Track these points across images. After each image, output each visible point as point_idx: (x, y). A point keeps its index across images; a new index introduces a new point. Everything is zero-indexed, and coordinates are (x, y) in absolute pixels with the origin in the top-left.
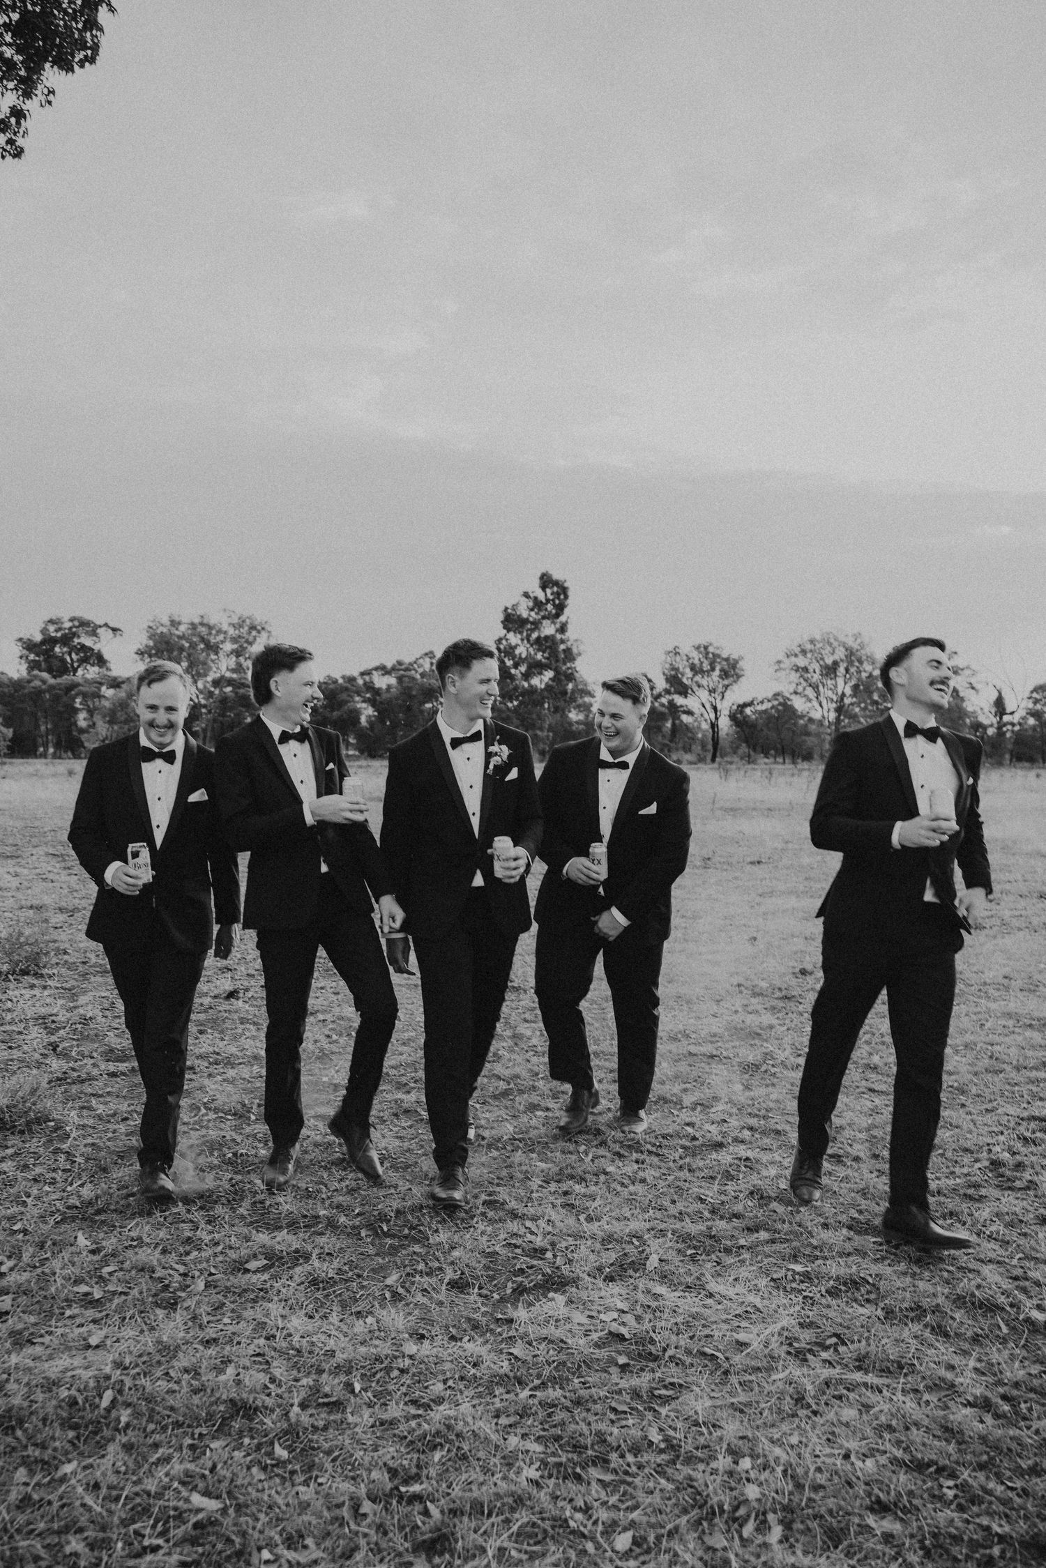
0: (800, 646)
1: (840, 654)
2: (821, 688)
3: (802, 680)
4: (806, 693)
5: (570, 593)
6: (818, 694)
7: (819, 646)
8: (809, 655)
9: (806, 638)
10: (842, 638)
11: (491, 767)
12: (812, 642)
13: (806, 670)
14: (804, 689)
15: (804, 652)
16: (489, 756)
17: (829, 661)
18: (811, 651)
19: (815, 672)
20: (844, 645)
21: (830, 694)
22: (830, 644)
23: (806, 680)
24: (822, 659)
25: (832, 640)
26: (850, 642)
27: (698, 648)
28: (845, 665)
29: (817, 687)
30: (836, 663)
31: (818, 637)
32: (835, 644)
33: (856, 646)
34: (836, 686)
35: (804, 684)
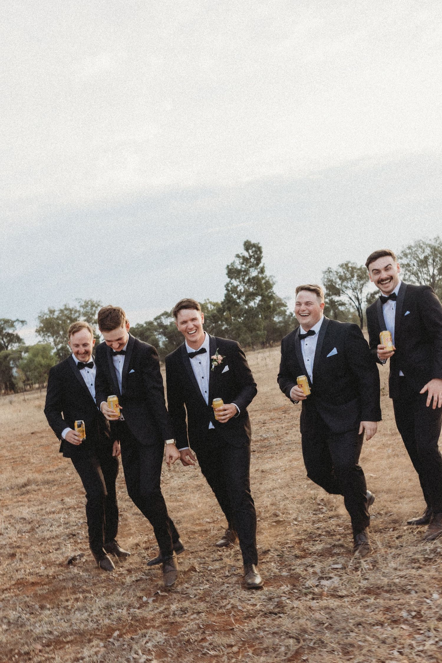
0: (403, 252)
1: (428, 251)
2: (420, 275)
3: (407, 272)
4: (411, 278)
5: (263, 250)
6: (418, 278)
7: (414, 250)
8: (409, 256)
9: (405, 247)
10: (428, 242)
11: (213, 367)
12: (409, 248)
13: (408, 265)
14: (409, 277)
15: (406, 255)
16: (212, 360)
17: (422, 257)
18: (410, 253)
19: (414, 265)
20: (430, 246)
21: (425, 276)
22: (421, 247)
23: (409, 271)
24: (418, 257)
25: (422, 245)
26: (433, 243)
27: (342, 266)
28: (432, 257)
29: (417, 274)
30: (426, 258)
31: (413, 244)
32: (424, 246)
33: (436, 245)
34: (428, 271)
35: (409, 274)
